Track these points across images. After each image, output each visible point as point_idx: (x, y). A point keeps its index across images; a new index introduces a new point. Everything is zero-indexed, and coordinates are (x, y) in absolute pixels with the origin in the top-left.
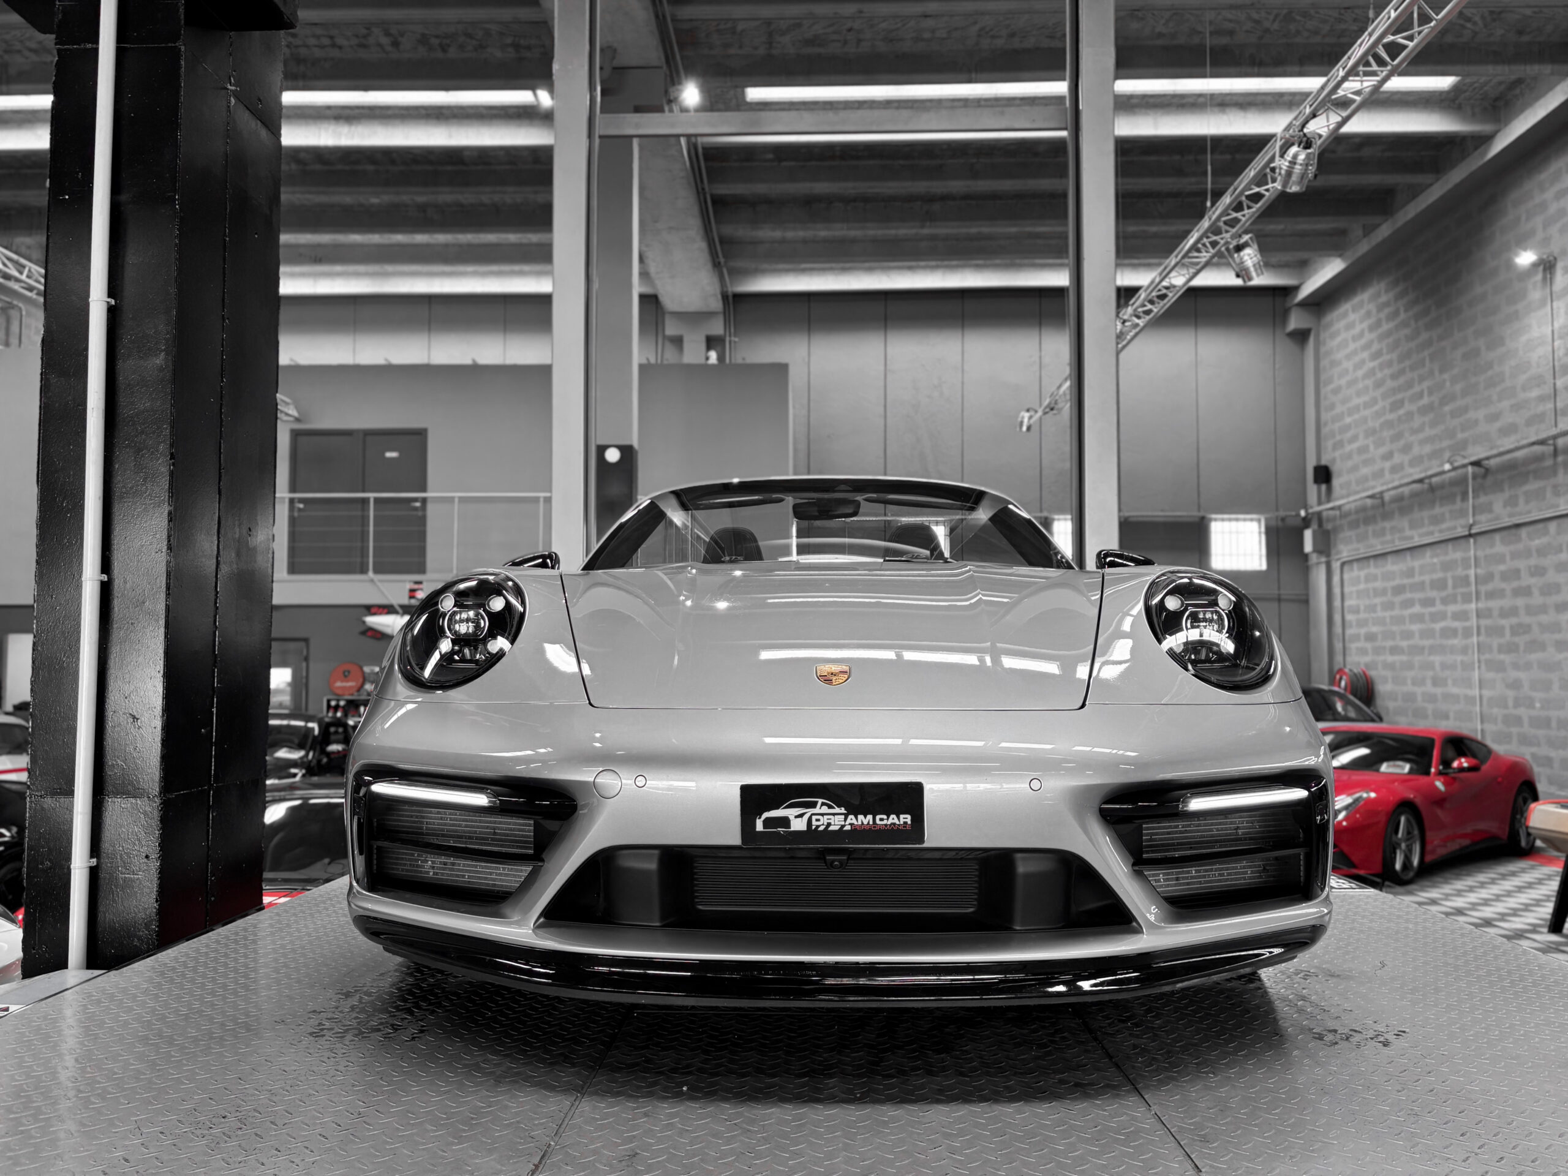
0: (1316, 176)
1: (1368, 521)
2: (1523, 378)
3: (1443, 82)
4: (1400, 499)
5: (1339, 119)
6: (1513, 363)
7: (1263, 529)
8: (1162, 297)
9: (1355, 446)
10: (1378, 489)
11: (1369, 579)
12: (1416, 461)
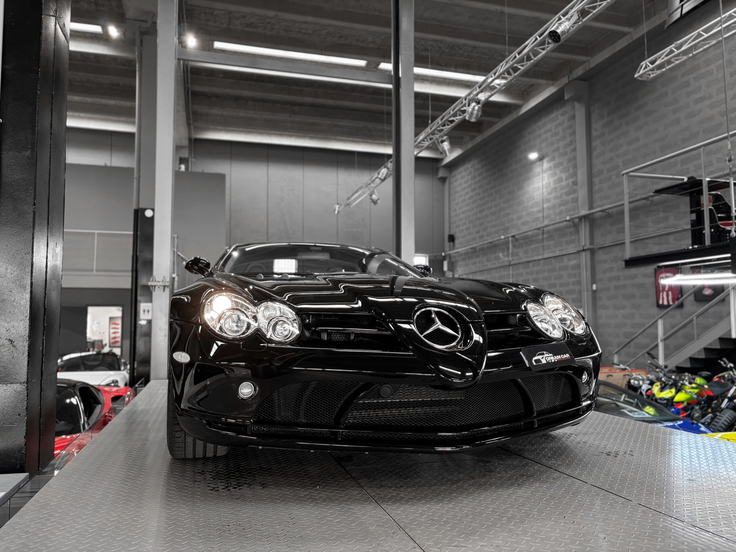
0: (481, 116)
1: (469, 258)
2: (531, 203)
4: (482, 249)
5: (489, 94)
6: (528, 196)
9: (465, 227)
10: (473, 246)
12: (489, 234)
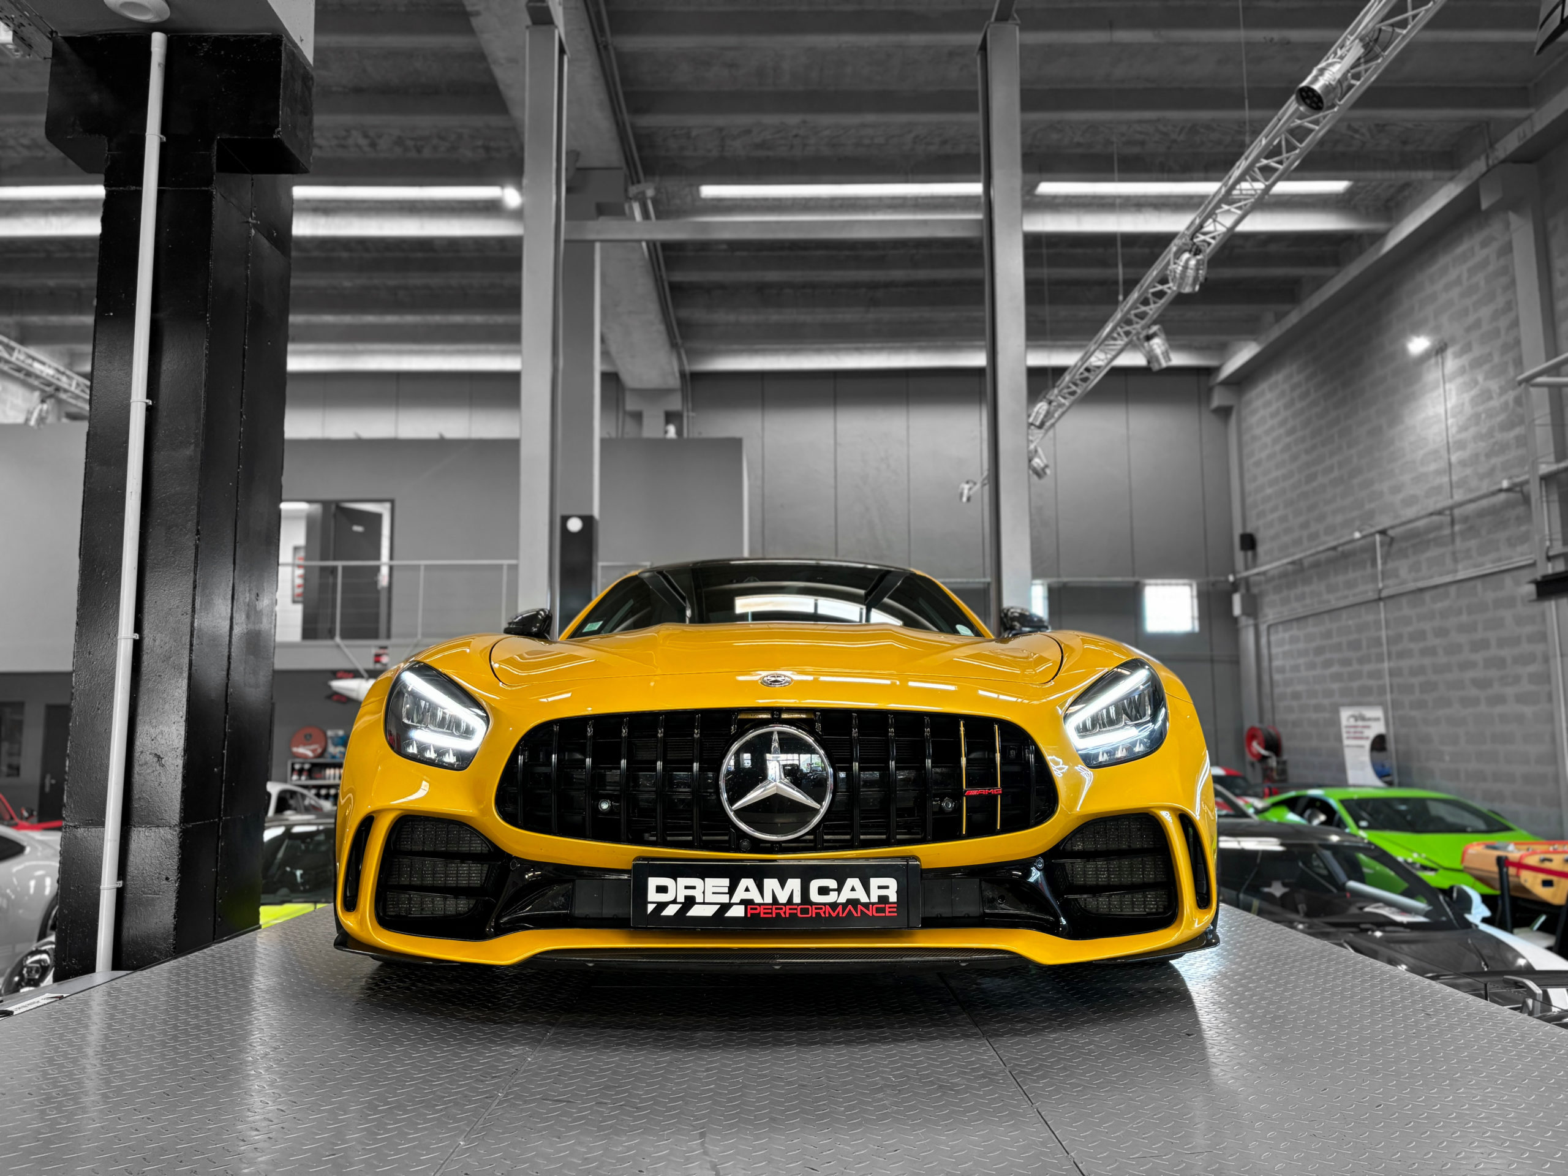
1: (1291, 586)
2: (1421, 453)
3: (1338, 186)
4: (1316, 565)
6: (1412, 439)
7: (1195, 593)
8: (1085, 380)
9: (1275, 515)
10: (1296, 557)
11: (1294, 640)
